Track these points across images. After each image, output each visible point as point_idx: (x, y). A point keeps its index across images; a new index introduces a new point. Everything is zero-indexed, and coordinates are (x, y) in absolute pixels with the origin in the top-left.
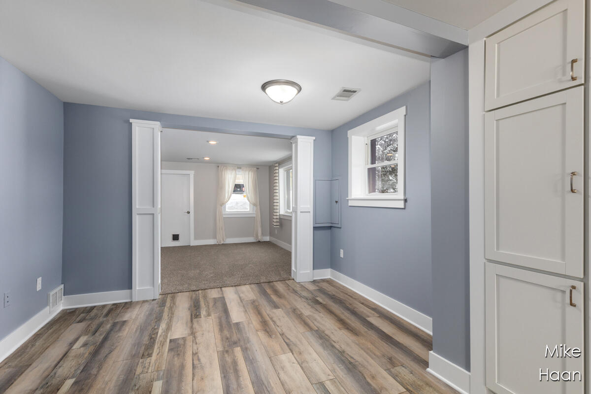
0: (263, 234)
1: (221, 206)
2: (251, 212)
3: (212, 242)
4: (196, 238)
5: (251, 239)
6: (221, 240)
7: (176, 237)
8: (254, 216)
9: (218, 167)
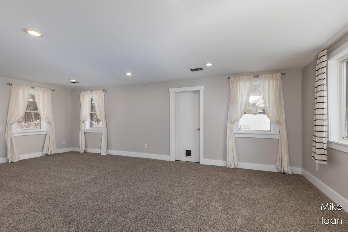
0: (291, 164)
1: (232, 123)
2: (272, 133)
3: (220, 163)
4: (205, 157)
5: (272, 168)
6: (232, 163)
7: (188, 153)
8: (277, 137)
9: (229, 78)
